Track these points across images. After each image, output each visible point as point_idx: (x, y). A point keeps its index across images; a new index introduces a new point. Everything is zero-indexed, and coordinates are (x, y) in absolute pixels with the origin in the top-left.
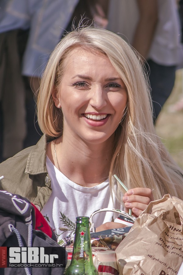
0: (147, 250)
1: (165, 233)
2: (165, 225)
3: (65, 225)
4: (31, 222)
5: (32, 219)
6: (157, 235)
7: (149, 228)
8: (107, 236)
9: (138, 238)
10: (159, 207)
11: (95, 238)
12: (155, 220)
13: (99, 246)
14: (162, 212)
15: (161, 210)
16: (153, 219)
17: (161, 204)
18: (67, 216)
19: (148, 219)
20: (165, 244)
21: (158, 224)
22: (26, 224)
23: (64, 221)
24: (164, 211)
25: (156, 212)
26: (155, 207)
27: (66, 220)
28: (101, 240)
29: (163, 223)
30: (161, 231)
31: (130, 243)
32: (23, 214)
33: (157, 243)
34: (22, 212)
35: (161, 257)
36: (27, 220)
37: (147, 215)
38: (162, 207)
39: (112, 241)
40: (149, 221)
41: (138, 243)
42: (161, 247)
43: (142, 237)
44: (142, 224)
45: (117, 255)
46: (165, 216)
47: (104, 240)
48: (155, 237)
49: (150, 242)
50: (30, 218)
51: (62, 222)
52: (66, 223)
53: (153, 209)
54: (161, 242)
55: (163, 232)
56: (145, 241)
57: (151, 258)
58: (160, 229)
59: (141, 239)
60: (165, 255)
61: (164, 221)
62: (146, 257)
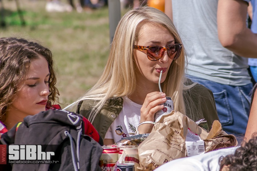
0: (157, 146)
1: (171, 135)
2: (171, 130)
3: (133, 131)
4: (81, 130)
5: (82, 127)
6: (164, 136)
7: (159, 132)
8: (136, 138)
9: (152, 139)
10: (168, 119)
11: (129, 139)
12: (165, 127)
13: (131, 145)
14: (170, 122)
15: (170, 120)
16: (163, 126)
17: (169, 117)
18: (133, 125)
19: (160, 126)
20: (169, 142)
21: (166, 129)
22: (78, 131)
23: (132, 129)
24: (171, 121)
25: (166, 122)
26: (165, 119)
27: (133, 128)
28: (132, 141)
29: (170, 129)
30: (168, 134)
31: (147, 142)
32: (75, 125)
33: (163, 142)
34: (74, 123)
35: (165, 150)
36: (78, 128)
37: (159, 124)
38: (170, 118)
39: (140, 141)
40: (160, 128)
41: (152, 142)
42: (166, 144)
43: (155, 138)
44: (156, 129)
45: (138, 150)
46: (172, 124)
47: (134, 141)
48: (162, 138)
49: (159, 141)
50: (80, 127)
51: (130, 129)
52: (133, 130)
53: (164, 120)
54: (166, 141)
55: (169, 135)
56: (156, 141)
57: (159, 152)
58: (167, 132)
59: (154, 139)
60: (168, 149)
61: (171, 128)
62: (155, 151)
